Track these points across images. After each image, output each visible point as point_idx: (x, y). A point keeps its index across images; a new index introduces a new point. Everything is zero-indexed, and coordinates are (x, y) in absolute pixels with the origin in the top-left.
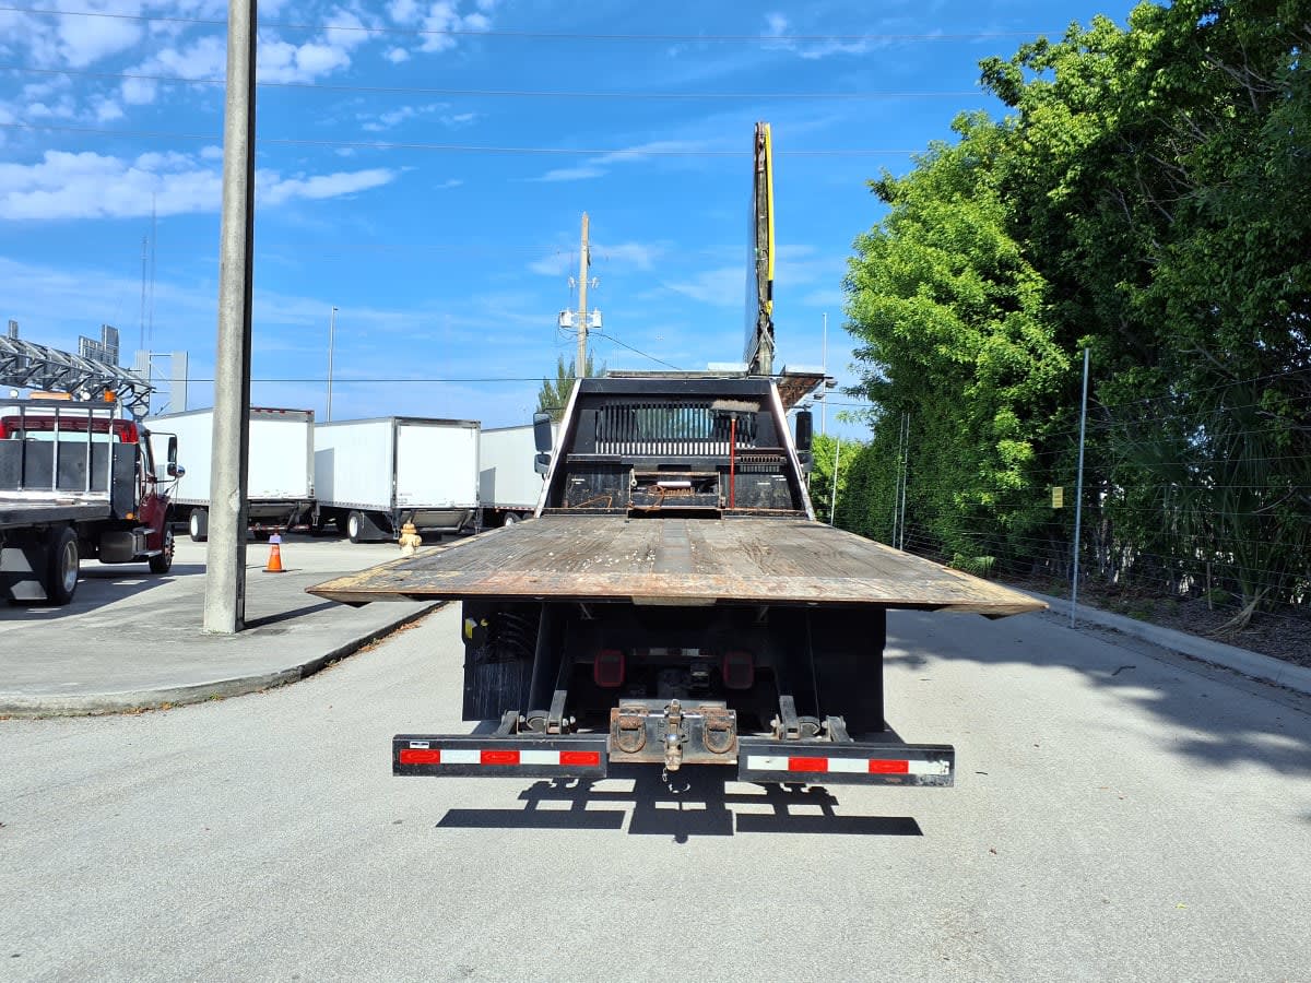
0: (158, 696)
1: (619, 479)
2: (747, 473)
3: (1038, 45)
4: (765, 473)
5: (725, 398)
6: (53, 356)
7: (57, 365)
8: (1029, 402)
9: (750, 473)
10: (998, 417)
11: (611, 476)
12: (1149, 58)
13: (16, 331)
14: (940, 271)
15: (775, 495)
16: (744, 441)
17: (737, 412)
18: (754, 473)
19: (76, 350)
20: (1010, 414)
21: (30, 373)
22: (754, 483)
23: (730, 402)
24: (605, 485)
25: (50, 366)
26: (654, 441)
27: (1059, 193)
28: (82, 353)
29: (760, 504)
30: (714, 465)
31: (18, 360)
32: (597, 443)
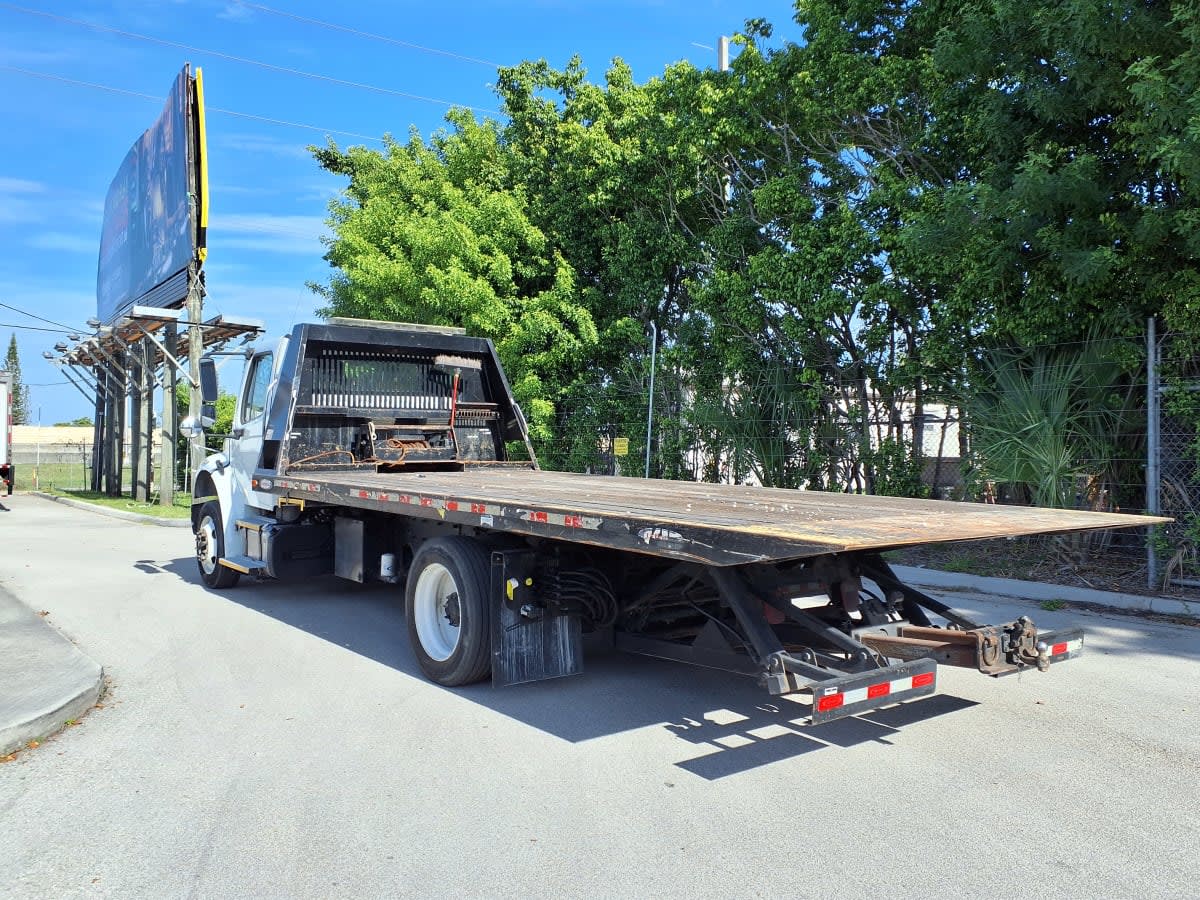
0: (24, 732)
1: (338, 432)
3: (540, 66)
4: (474, 427)
5: (449, 353)
8: (551, 368)
9: (462, 427)
10: (526, 380)
11: (329, 430)
12: (715, 108)
14: (472, 246)
15: (482, 447)
17: (461, 368)
18: (464, 427)
20: (536, 377)
22: (464, 436)
23: (453, 358)
24: (323, 439)
27: (599, 197)
29: (469, 456)
32: (314, 396)
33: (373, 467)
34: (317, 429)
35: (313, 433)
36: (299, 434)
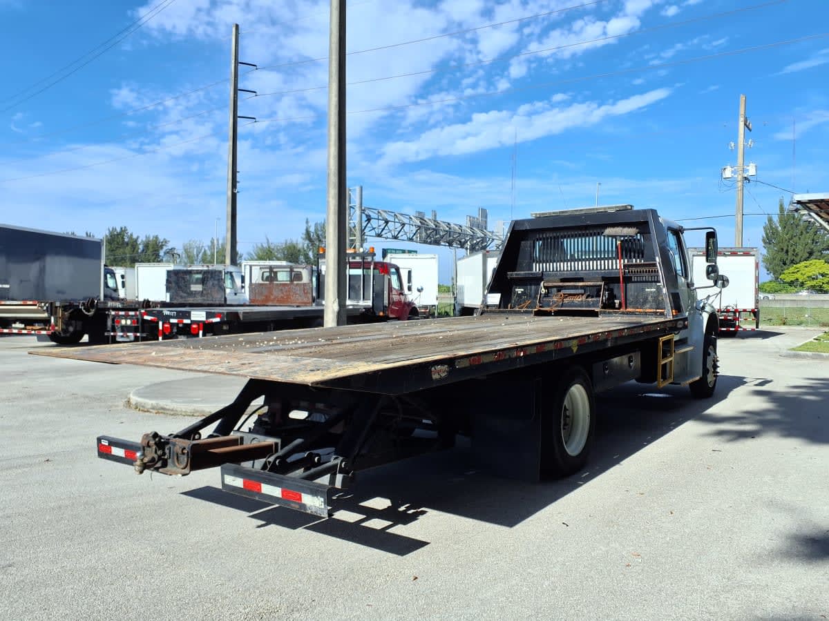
1: (537, 288)
2: (637, 282)
5: (613, 226)
6: (453, 228)
7: (455, 232)
9: (640, 282)
13: (435, 216)
15: (660, 298)
16: (639, 258)
18: (643, 282)
19: (465, 223)
21: (442, 237)
22: (643, 290)
23: (616, 229)
25: (452, 234)
26: (576, 260)
28: (469, 225)
29: (648, 306)
30: (600, 276)
31: (436, 231)
32: (534, 264)
33: (531, 312)
34: (533, 287)
35: (531, 290)
36: (522, 290)
